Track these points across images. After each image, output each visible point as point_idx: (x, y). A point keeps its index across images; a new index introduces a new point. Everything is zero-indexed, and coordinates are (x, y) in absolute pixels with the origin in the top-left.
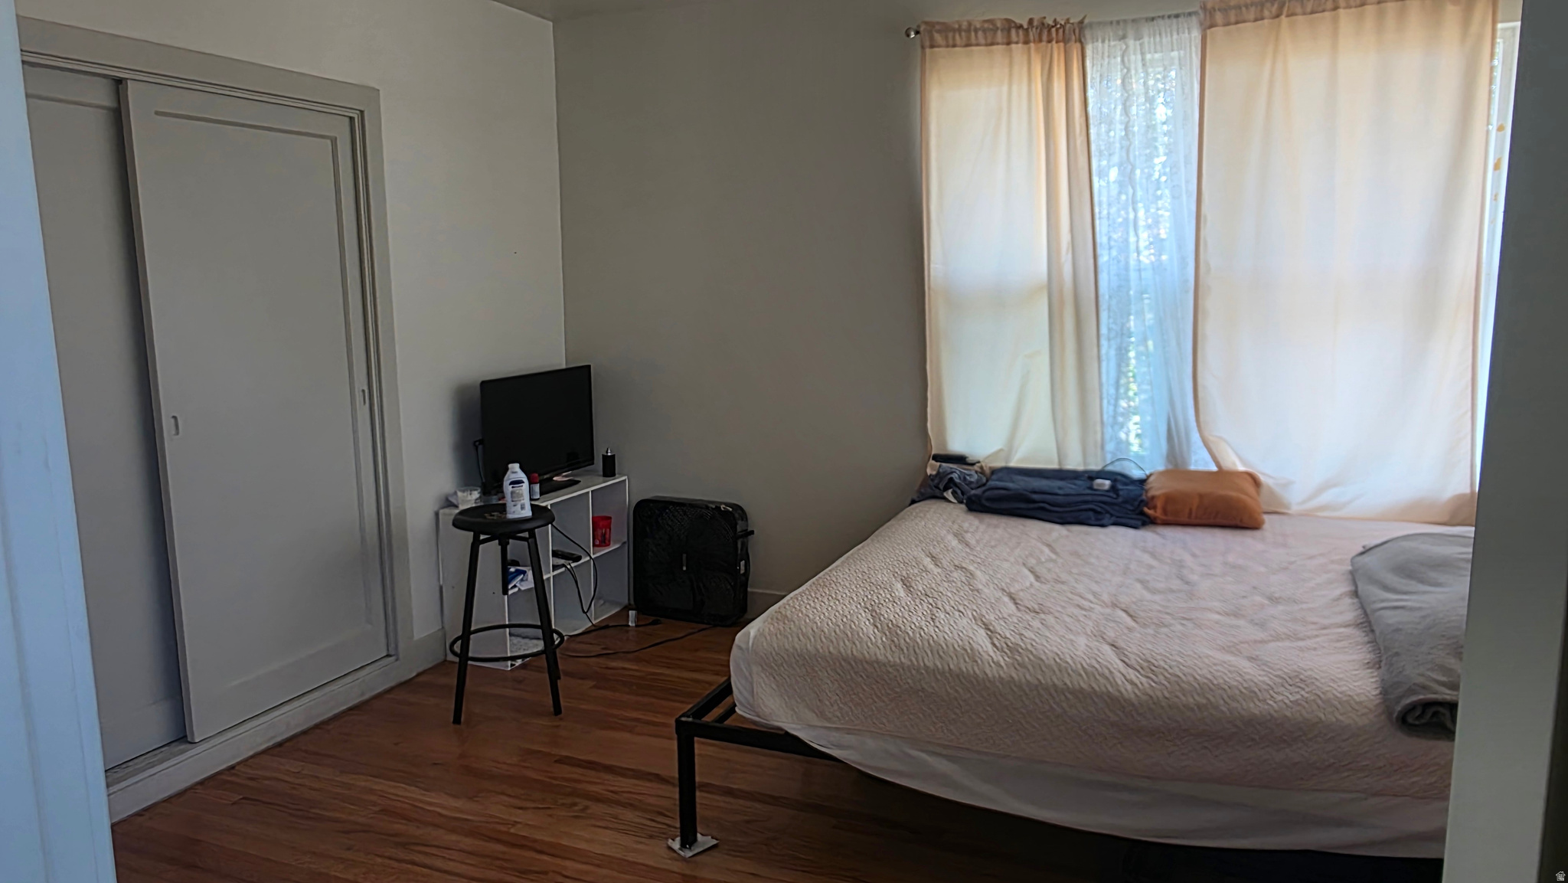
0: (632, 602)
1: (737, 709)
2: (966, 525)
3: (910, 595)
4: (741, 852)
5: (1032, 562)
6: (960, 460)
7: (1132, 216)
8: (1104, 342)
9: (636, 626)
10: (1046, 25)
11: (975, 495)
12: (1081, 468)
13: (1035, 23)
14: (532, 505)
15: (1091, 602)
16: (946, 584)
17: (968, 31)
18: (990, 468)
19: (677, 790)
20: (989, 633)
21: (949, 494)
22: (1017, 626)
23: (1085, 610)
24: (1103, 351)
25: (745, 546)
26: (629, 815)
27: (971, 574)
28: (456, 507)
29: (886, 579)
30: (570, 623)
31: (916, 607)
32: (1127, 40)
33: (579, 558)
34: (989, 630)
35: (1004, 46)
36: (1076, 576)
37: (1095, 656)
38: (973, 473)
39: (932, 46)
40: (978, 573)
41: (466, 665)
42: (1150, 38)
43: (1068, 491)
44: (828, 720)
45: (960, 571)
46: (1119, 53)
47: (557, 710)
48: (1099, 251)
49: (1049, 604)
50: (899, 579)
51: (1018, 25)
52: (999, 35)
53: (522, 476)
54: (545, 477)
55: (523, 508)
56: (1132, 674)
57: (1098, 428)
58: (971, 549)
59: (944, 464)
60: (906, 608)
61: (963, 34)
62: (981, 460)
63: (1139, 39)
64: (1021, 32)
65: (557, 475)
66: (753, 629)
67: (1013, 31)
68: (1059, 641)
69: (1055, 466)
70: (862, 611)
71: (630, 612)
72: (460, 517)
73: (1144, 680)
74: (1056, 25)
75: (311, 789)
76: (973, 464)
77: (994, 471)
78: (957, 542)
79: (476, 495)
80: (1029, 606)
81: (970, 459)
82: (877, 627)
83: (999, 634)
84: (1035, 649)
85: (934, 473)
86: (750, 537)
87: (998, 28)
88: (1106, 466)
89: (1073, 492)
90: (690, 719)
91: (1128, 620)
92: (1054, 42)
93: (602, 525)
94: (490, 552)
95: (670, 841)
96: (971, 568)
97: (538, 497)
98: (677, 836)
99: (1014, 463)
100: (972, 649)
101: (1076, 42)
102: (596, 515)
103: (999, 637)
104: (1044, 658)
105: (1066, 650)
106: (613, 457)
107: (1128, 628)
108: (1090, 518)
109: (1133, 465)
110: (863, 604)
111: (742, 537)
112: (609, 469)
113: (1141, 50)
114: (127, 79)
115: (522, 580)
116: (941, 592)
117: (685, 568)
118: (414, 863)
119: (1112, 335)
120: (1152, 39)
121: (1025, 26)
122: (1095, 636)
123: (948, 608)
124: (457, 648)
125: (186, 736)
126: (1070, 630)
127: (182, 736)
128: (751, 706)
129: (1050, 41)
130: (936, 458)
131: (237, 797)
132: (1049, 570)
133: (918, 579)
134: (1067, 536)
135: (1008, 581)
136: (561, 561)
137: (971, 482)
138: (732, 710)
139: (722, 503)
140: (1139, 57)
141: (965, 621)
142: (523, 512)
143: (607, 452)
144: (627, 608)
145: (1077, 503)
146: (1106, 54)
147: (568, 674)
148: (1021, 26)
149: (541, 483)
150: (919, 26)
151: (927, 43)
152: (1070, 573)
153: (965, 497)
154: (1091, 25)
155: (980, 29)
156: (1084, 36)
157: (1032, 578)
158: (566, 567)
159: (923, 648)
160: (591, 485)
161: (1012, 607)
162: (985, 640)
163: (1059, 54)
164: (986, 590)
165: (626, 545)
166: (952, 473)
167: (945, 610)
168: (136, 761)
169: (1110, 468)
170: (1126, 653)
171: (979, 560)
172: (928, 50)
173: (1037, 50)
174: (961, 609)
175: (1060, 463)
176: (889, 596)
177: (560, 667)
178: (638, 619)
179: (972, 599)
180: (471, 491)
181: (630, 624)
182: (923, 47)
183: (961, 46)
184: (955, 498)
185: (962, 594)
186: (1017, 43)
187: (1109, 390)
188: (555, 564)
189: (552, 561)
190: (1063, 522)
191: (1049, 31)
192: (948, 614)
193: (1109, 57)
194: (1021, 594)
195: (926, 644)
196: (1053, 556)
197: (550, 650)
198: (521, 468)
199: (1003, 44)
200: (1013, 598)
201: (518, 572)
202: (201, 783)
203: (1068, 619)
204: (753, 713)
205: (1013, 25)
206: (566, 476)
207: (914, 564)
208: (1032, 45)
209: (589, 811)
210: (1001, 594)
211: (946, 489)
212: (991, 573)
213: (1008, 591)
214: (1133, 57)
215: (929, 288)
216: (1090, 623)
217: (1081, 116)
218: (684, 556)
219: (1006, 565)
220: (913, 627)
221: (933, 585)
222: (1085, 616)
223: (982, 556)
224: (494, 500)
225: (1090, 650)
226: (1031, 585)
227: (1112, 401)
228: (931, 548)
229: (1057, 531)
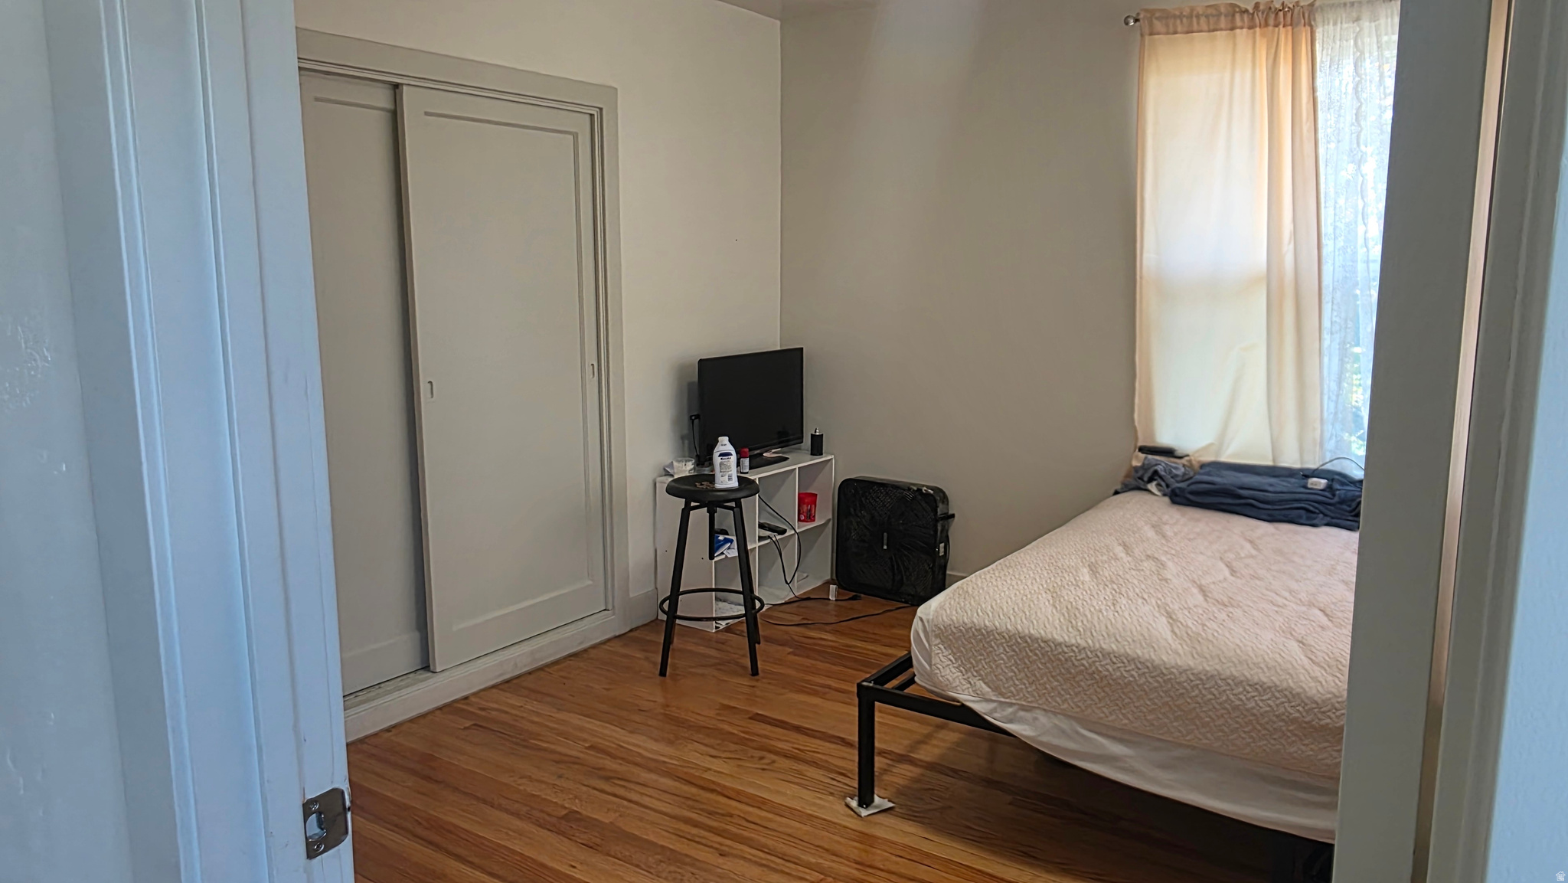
0: (834, 577)
1: (916, 679)
2: (1166, 518)
3: (1095, 580)
4: (915, 816)
5: (1231, 556)
6: (1168, 452)
7: (1361, 204)
8: (1326, 336)
9: (836, 600)
10: (1273, 9)
11: (1179, 488)
12: (1297, 466)
13: (1262, 7)
14: (738, 477)
15: (1286, 599)
16: (1134, 573)
17: (1190, 17)
18: (1199, 462)
19: (856, 752)
20: (1171, 621)
21: (1152, 487)
22: (1201, 616)
23: (1279, 606)
24: (1326, 343)
25: (945, 530)
26: (812, 772)
27: (1162, 564)
28: (672, 476)
29: (1073, 564)
30: (772, 593)
31: (1099, 592)
32: (1361, 22)
33: (784, 532)
34: (1171, 618)
35: (1228, 32)
36: (1275, 573)
37: (1278, 650)
38: (1180, 466)
39: (1151, 34)
40: (1170, 564)
41: (673, 623)
42: (1387, 18)
43: (1279, 489)
44: (1002, 694)
45: (1151, 561)
46: (1352, 36)
47: (755, 672)
48: (1324, 241)
49: (1240, 598)
50: (1086, 565)
51: (1243, 10)
52: (1223, 23)
53: (730, 448)
54: (756, 452)
55: (730, 478)
56: (1317, 672)
57: (1318, 425)
58: (1167, 541)
59: (1150, 457)
60: (1089, 592)
61: (1185, 20)
62: (1190, 454)
63: (1375, 21)
64: (1245, 16)
65: (766, 452)
66: (935, 603)
67: (1238, 16)
68: (1244, 634)
69: (1270, 463)
70: (1043, 592)
71: (831, 586)
72: (673, 484)
73: (1330, 678)
74: (1283, 8)
75: (533, 722)
76: (1181, 458)
77: (1203, 466)
78: (1154, 533)
79: (690, 465)
80: (1217, 598)
81: (1179, 453)
82: (1056, 608)
83: (1181, 623)
84: (1217, 640)
85: (1139, 464)
86: (950, 520)
87: (1221, 14)
88: (1323, 465)
89: (1285, 490)
90: (871, 685)
91: (1324, 620)
92: (1281, 26)
93: (807, 501)
94: (699, 517)
95: (849, 799)
96: (1163, 558)
97: (747, 470)
98: (855, 796)
99: (1224, 458)
100: (1150, 636)
101: (1304, 25)
102: (801, 492)
103: (1180, 626)
104: (1224, 649)
105: (1250, 644)
106: (821, 436)
107: (1322, 627)
108: (1300, 517)
109: (1354, 465)
110: (1045, 586)
111: (942, 519)
112: (817, 447)
113: (1376, 31)
114: (402, 84)
115: (729, 548)
116: (1128, 580)
117: (885, 547)
118: (615, 795)
119: (1336, 328)
120: (1389, 20)
121: (1251, 11)
122: (1283, 632)
123: (1131, 594)
124: (666, 606)
125: (429, 666)
126: (1257, 624)
127: (426, 666)
128: (928, 676)
129: (1276, 25)
130: (1142, 449)
131: (468, 724)
132: (1247, 566)
133: (1106, 566)
134: (1273, 535)
135: (1200, 573)
136: (768, 533)
137: (1177, 476)
138: (911, 681)
139: (923, 486)
140: (1375, 39)
141: (1147, 608)
142: (730, 482)
143: (816, 432)
144: (827, 583)
145: (1287, 501)
146: (1338, 37)
147: (769, 640)
148: (1246, 11)
149: (751, 458)
150: (1138, 14)
151: (1147, 30)
152: (1269, 570)
153: (1170, 489)
154: (1321, 8)
155: (1202, 15)
156: (1315, 20)
157: (1227, 572)
158: (771, 538)
159: (1100, 631)
160: (799, 460)
161: (1200, 598)
162: (1166, 629)
163: (1286, 38)
164: (1174, 580)
165: (831, 523)
166: (1156, 465)
167: (1128, 597)
168: (387, 683)
169: (1328, 467)
170: (1314, 650)
171: (1173, 552)
172: (1147, 38)
173: (1263, 35)
174: (1146, 596)
175: (1274, 460)
176: (1073, 580)
177: (761, 633)
178: (838, 594)
179: (1158, 587)
180: (686, 461)
181: (830, 598)
182: (1142, 35)
183: (1181, 33)
184: (1160, 490)
185: (1149, 582)
186: (1242, 28)
187: (1330, 384)
188: (761, 535)
189: (758, 532)
190: (1271, 519)
191: (1277, 14)
192: (1131, 600)
193: (1340, 40)
194: (1212, 586)
195: (1103, 628)
196: (1254, 552)
197: (751, 615)
198: (730, 441)
199: (1226, 30)
200: (1202, 590)
201: (727, 541)
202: (440, 709)
203: (1256, 613)
204: (930, 683)
205: (1237, 10)
206: (774, 453)
207: (1105, 551)
208: (1258, 29)
209: (776, 765)
210: (1191, 586)
211: (1150, 480)
212: (1184, 565)
213: (1198, 582)
214: (1367, 40)
215: (1141, 278)
216: (1281, 619)
217: (1308, 103)
218: (885, 534)
219: (1201, 558)
220: (1092, 609)
221: (1121, 573)
222: (1277, 612)
223: (1178, 549)
224: (706, 471)
225: (1275, 645)
226: (1225, 579)
227: (1334, 398)
228: (1125, 537)
229: (1264, 528)
